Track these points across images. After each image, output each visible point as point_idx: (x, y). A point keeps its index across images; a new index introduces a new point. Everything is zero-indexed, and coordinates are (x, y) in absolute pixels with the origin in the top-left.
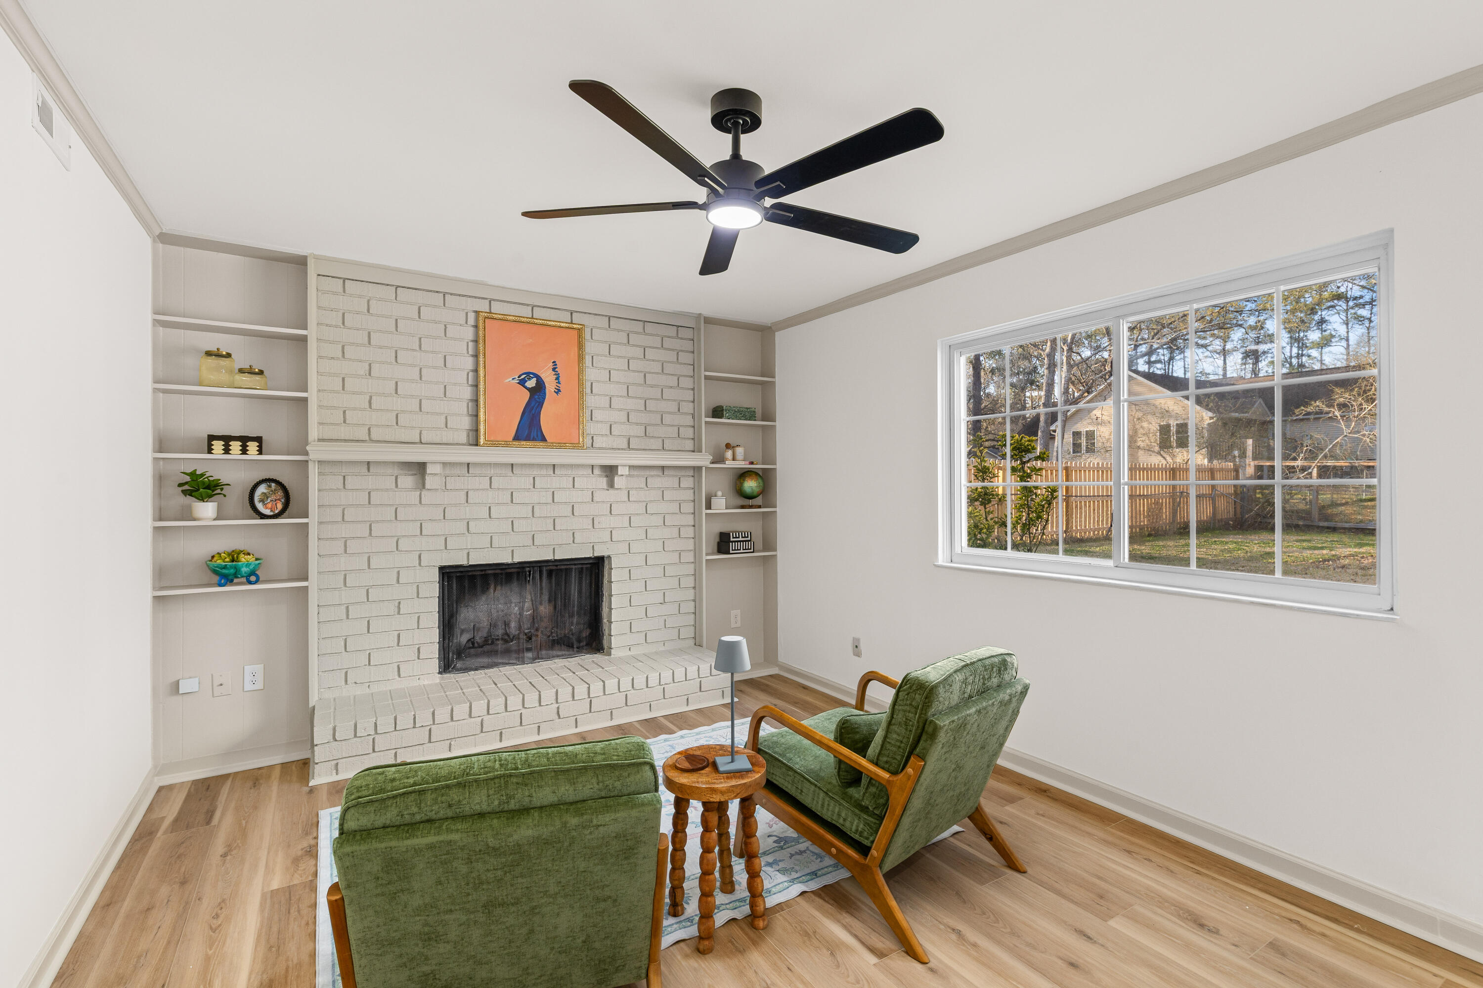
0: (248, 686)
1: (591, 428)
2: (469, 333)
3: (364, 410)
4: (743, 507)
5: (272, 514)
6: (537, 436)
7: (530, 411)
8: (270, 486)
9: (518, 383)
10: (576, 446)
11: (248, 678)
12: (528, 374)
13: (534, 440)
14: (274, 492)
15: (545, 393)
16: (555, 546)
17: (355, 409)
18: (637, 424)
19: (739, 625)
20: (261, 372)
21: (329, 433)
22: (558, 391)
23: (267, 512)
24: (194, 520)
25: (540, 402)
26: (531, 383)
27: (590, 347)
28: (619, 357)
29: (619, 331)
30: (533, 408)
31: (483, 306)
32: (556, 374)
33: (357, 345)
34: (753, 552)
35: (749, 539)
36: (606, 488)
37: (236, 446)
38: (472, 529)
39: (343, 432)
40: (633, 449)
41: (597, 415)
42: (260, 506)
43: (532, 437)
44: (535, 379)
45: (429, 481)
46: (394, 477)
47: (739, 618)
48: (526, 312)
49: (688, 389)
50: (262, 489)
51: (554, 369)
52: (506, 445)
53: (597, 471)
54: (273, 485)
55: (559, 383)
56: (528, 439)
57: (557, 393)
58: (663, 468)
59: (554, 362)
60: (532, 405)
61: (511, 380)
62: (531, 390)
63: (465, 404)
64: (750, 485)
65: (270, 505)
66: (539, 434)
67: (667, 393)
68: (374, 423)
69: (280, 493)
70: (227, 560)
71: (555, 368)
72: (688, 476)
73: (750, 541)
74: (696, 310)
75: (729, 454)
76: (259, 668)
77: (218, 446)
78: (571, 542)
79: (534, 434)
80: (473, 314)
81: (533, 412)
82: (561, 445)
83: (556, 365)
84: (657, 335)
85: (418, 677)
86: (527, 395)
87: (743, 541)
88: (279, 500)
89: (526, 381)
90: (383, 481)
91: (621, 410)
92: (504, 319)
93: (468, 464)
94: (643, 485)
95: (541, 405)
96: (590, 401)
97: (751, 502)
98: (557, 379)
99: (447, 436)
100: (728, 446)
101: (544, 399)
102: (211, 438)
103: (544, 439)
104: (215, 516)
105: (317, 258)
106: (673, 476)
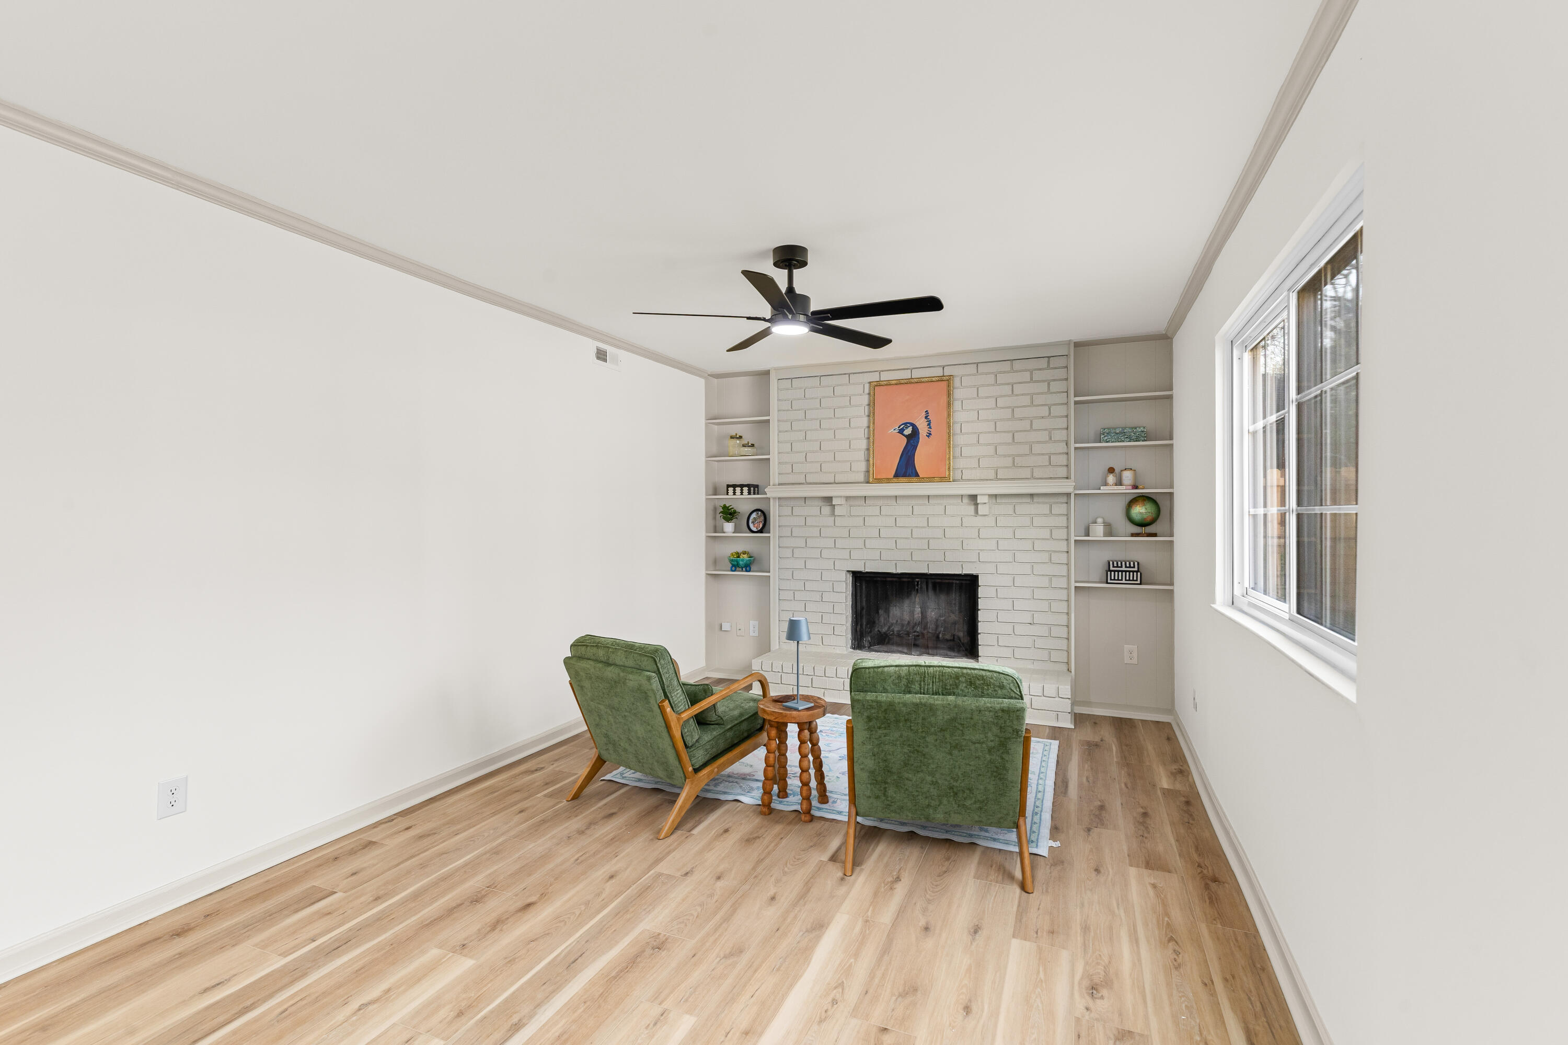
0: (752, 634)
1: (961, 463)
2: (865, 400)
3: (802, 463)
4: (1133, 535)
5: (756, 530)
6: (912, 473)
7: (907, 453)
8: (758, 514)
9: (898, 432)
10: (944, 479)
11: (752, 628)
12: (905, 424)
13: (909, 476)
14: (759, 517)
15: (919, 438)
16: (929, 563)
17: (797, 463)
18: (1005, 456)
19: (1135, 661)
20: (753, 445)
21: (785, 479)
22: (929, 435)
23: (755, 529)
24: (724, 533)
25: (915, 445)
26: (908, 431)
27: (958, 393)
28: (987, 397)
29: (987, 374)
30: (909, 450)
31: (875, 377)
32: (928, 421)
33: (799, 420)
34: (1140, 584)
35: (1136, 569)
36: (973, 514)
37: (738, 490)
38: (867, 546)
39: (792, 479)
40: (1001, 479)
41: (966, 451)
42: (751, 526)
43: (908, 474)
44: (911, 427)
45: (838, 511)
46: (819, 507)
47: (1135, 655)
48: (906, 375)
49: (1062, 417)
50: (754, 515)
51: (926, 418)
52: (888, 481)
53: (966, 500)
54: (760, 513)
55: (930, 428)
56: (904, 475)
57: (928, 436)
58: (1032, 495)
59: (926, 412)
60: (909, 448)
61: (893, 431)
62: (909, 437)
63: (863, 452)
64: (1140, 511)
65: (756, 525)
66: (914, 471)
67: (1037, 424)
68: (807, 471)
69: (762, 518)
70: (735, 556)
71: (927, 416)
72: (1062, 503)
73: (1137, 572)
74: (1066, 338)
75: (1111, 479)
76: (756, 623)
77: (731, 490)
78: (943, 560)
79: (909, 471)
80: (868, 385)
81: (909, 454)
82: (930, 480)
83: (928, 413)
84: (1026, 370)
85: (833, 647)
86: (905, 440)
87: (1126, 571)
88: (761, 522)
89: (904, 430)
90: (812, 509)
91: (989, 444)
92: (888, 384)
93: (865, 497)
94: (1011, 512)
95: (915, 447)
96: (959, 440)
97: (1143, 530)
98: (929, 425)
99: (852, 477)
100: (1111, 470)
101: (918, 442)
102: (728, 486)
103: (917, 475)
104: (733, 531)
105: (776, 369)
106: (1044, 503)
